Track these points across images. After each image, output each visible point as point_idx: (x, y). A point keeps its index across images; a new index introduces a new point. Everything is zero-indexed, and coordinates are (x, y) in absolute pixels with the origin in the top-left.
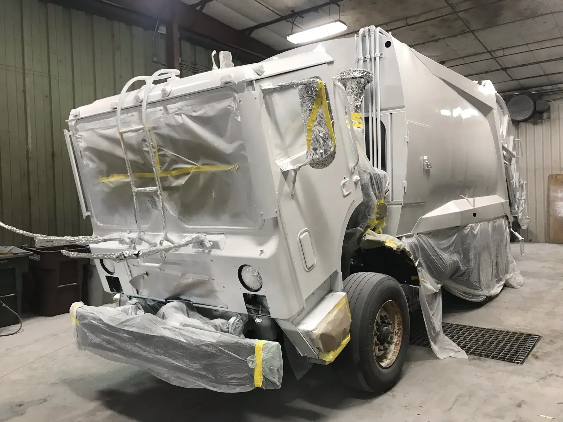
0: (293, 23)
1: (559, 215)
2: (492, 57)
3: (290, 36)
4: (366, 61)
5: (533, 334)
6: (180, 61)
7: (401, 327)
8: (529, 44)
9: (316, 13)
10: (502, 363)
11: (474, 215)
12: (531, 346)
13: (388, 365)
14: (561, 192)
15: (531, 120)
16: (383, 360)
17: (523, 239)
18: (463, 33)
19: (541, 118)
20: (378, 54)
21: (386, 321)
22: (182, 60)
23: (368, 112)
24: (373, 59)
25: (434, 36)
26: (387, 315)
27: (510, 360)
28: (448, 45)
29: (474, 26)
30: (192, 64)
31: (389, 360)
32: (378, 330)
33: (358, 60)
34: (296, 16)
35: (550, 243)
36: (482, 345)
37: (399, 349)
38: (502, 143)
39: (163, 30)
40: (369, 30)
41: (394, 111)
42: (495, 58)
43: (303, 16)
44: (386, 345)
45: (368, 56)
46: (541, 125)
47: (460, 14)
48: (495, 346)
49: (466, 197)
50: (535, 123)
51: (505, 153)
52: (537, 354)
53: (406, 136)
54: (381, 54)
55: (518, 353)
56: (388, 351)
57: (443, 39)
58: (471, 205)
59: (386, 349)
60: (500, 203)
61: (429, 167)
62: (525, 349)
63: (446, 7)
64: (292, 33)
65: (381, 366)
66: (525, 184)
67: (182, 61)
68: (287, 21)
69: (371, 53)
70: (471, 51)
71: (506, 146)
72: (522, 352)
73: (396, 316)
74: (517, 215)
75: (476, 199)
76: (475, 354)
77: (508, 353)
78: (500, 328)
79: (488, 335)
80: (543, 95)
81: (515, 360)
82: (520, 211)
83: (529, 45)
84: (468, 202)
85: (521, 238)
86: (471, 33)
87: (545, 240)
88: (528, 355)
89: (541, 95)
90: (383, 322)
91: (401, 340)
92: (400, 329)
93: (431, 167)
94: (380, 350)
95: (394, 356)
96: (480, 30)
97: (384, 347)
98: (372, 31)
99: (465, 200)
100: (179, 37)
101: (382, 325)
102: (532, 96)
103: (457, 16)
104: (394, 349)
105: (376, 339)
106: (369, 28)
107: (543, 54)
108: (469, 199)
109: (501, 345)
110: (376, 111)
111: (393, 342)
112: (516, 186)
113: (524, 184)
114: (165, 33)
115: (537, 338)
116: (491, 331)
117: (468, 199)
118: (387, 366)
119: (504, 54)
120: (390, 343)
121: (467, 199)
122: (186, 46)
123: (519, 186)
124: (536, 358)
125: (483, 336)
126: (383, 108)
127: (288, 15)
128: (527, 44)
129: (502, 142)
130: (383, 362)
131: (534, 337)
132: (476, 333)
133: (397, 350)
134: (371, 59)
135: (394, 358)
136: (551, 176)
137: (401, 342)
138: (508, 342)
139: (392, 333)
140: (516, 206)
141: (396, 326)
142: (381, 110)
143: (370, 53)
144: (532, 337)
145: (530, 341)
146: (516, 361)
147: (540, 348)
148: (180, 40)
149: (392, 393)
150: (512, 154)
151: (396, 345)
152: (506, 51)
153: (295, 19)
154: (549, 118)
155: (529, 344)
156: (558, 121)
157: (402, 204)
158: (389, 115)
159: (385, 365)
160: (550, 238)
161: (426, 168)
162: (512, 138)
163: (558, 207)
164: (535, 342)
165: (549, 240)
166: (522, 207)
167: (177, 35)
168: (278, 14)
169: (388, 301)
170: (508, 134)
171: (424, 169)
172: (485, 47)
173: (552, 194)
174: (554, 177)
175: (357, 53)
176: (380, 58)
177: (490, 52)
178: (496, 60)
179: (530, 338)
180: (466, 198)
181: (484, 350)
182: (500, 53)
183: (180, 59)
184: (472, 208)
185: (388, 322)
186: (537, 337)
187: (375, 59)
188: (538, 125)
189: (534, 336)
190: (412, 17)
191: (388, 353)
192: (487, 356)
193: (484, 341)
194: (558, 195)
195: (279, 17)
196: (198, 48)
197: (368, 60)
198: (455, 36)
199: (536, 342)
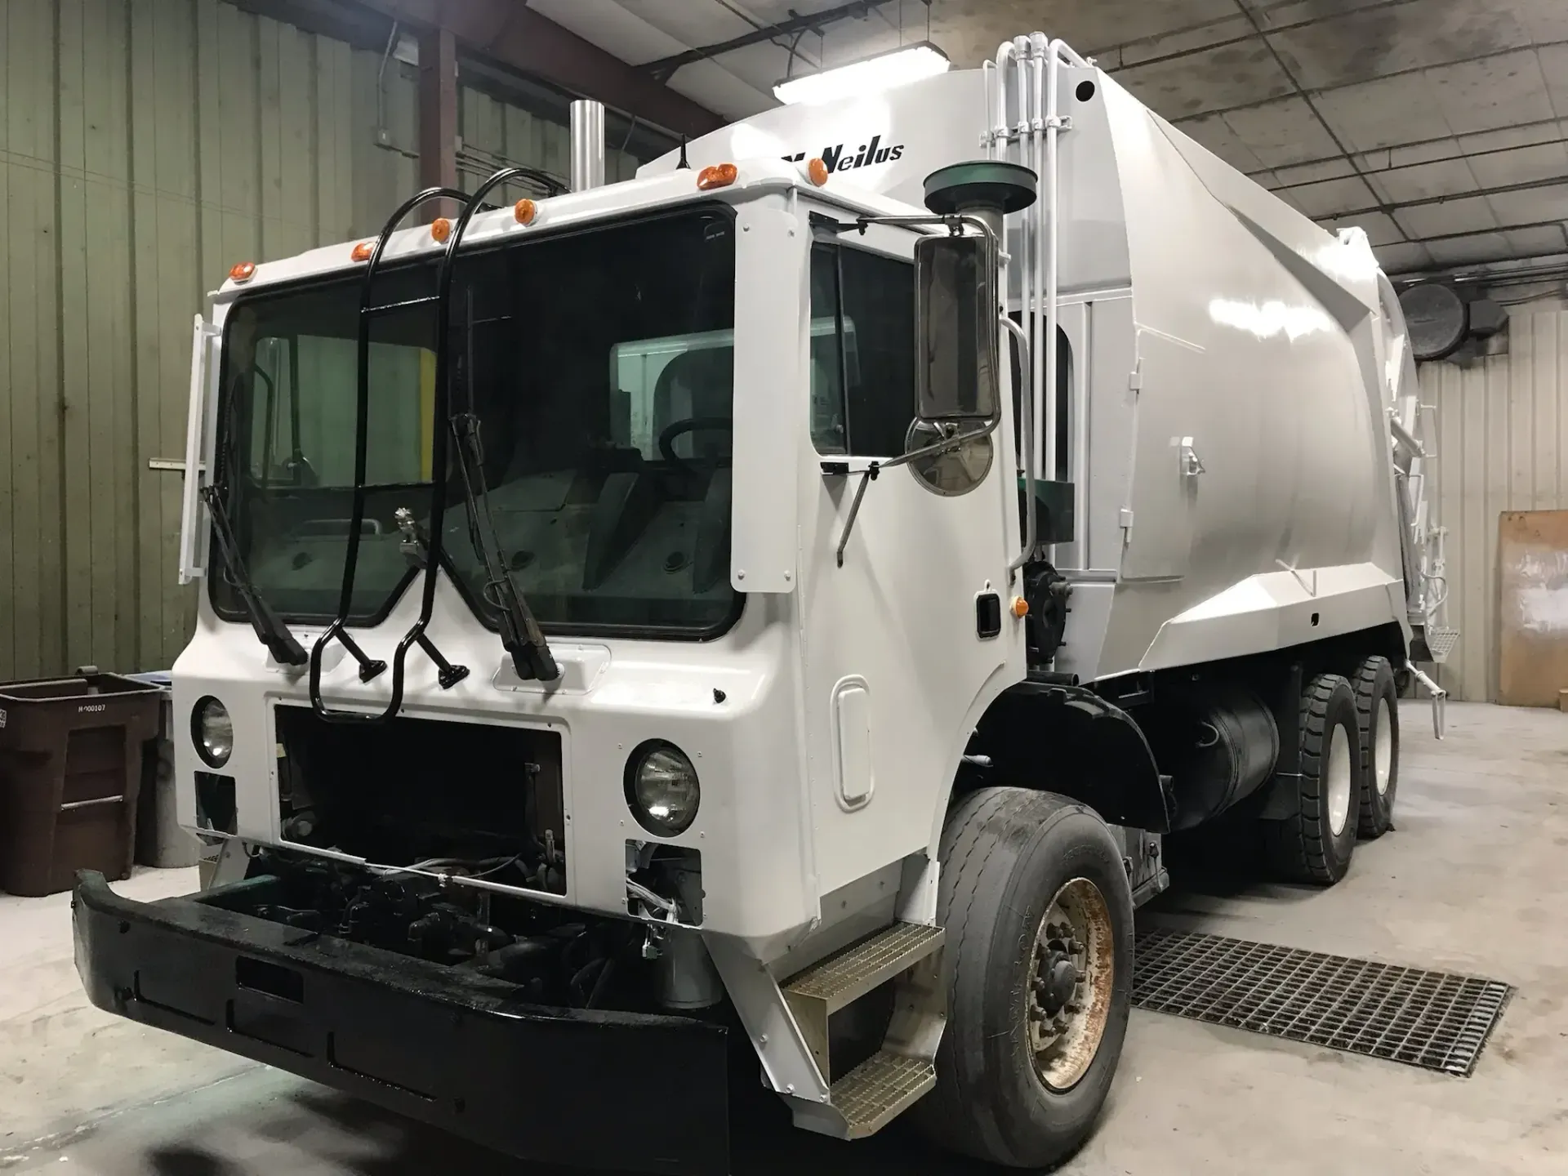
0: (793, 50)
1: (1528, 626)
2: (1355, 172)
3: (782, 86)
4: (1017, 141)
5: (1488, 980)
6: (458, 147)
7: (1109, 960)
8: (1461, 136)
9: (859, 22)
10: (1408, 1073)
11: (1315, 618)
12: (1488, 1019)
13: (1068, 1080)
14: (1533, 562)
15: (1455, 356)
16: (1053, 1064)
17: (1441, 694)
18: (1278, 97)
19: (1482, 351)
20: (1055, 119)
21: (1066, 941)
22: (464, 146)
23: (1019, 296)
24: (1038, 135)
25: (1196, 103)
26: (1067, 922)
27: (1433, 1063)
28: (1232, 131)
29: (1311, 77)
30: (493, 157)
31: (1073, 1063)
32: (1042, 970)
33: (994, 139)
34: (803, 27)
35: (1500, 704)
36: (1340, 1014)
37: (1101, 1029)
38: (1391, 412)
39: (409, 52)
40: (1029, 45)
41: (1097, 296)
42: (1361, 174)
43: (823, 27)
44: (1062, 1015)
45: (1024, 126)
46: (1481, 371)
47: (1275, 40)
48: (1381, 1015)
49: (1290, 565)
50: (1466, 366)
51: (1395, 441)
52: (1511, 1045)
53: (1134, 373)
54: (1063, 121)
55: (1452, 1041)
56: (1067, 1036)
57: (1221, 112)
58: (1307, 590)
59: (1062, 1029)
60: (1383, 585)
61: (1198, 470)
62: (1471, 1027)
63: (1235, 16)
64: (789, 78)
65: (1047, 1085)
66: (1444, 535)
67: (463, 148)
68: (774, 43)
69: (1033, 117)
70: (1298, 151)
71: (1398, 420)
72: (1462, 1035)
73: (1093, 926)
74: (1423, 624)
75: (1320, 571)
76: (1324, 1040)
77: (1424, 1040)
78: (1389, 959)
79: (1357, 980)
80: (1490, 286)
81: (1447, 1063)
82: (1429, 611)
83: (1463, 141)
84: (1297, 581)
85: (1436, 689)
86: (1300, 99)
87: (1488, 694)
88: (1483, 1045)
89: (1484, 286)
90: (1056, 945)
91: (1108, 999)
92: (1107, 966)
93: (1204, 472)
94: (1044, 1033)
95: (1086, 1052)
96: (1328, 89)
97: (1057, 1022)
98: (1039, 50)
99: (1289, 572)
100: (457, 74)
101: (1053, 955)
102: (1459, 288)
103: (1264, 46)
104: (1087, 1029)
105: (1034, 1001)
106: (1030, 41)
107: (1499, 169)
108: (1301, 573)
109: (1399, 1012)
110: (1045, 293)
111: (1084, 1008)
112: (1420, 538)
113: (1442, 534)
114: (415, 62)
115: (1502, 991)
116: (1364, 968)
117: (1297, 572)
118: (1064, 1084)
119: (1390, 164)
120: (1073, 1010)
121: (1293, 572)
122: (478, 104)
123: (1428, 540)
124: (1509, 1056)
125: (1343, 983)
126: (1064, 284)
127: (778, 25)
128: (1457, 137)
129: (1390, 409)
130: (1050, 1069)
131: (1492, 990)
132: (1320, 973)
133: (1096, 1031)
134: (1031, 137)
135: (1088, 1057)
136: (1506, 517)
137: (1107, 1005)
138: (1418, 1004)
139: (1082, 980)
140: (1421, 596)
141: (1094, 956)
142: (1060, 291)
143: (1031, 115)
144: (1486, 989)
145: (1482, 1002)
146: (1450, 1067)
147: (1513, 1026)
148: (460, 85)
149: (1081, 1169)
150: (1414, 446)
151: (1093, 1015)
152: (1394, 153)
153: (799, 37)
154: (1505, 350)
155: (1481, 1011)
156: (1529, 361)
157: (1119, 581)
158: (1084, 307)
159: (1059, 1081)
160: (1501, 691)
161: (1189, 473)
162: (1411, 401)
163: (1524, 602)
164: (1497, 1004)
165: (1498, 698)
166: (1434, 601)
167: (450, 69)
168: (751, 22)
169: (1073, 881)
170: (1404, 390)
171: (1182, 476)
172: (1337, 142)
173: (1508, 566)
174: (1516, 517)
175: (991, 118)
176: (1059, 132)
177: (1349, 157)
178: (1364, 179)
179: (1483, 991)
180: (1292, 570)
181: (1351, 1030)
182: (1376, 161)
183: (458, 140)
184: (1311, 598)
185: (1071, 944)
186: (1502, 988)
187: (1045, 136)
188: (1473, 371)
189: (1492, 986)
190: (1135, 43)
191: (1069, 1041)
192: (1362, 1048)
193: (1346, 998)
194: (1525, 570)
195: (755, 30)
196: (511, 110)
197: (1024, 138)
198: (1257, 105)
199: (1502, 1004)
